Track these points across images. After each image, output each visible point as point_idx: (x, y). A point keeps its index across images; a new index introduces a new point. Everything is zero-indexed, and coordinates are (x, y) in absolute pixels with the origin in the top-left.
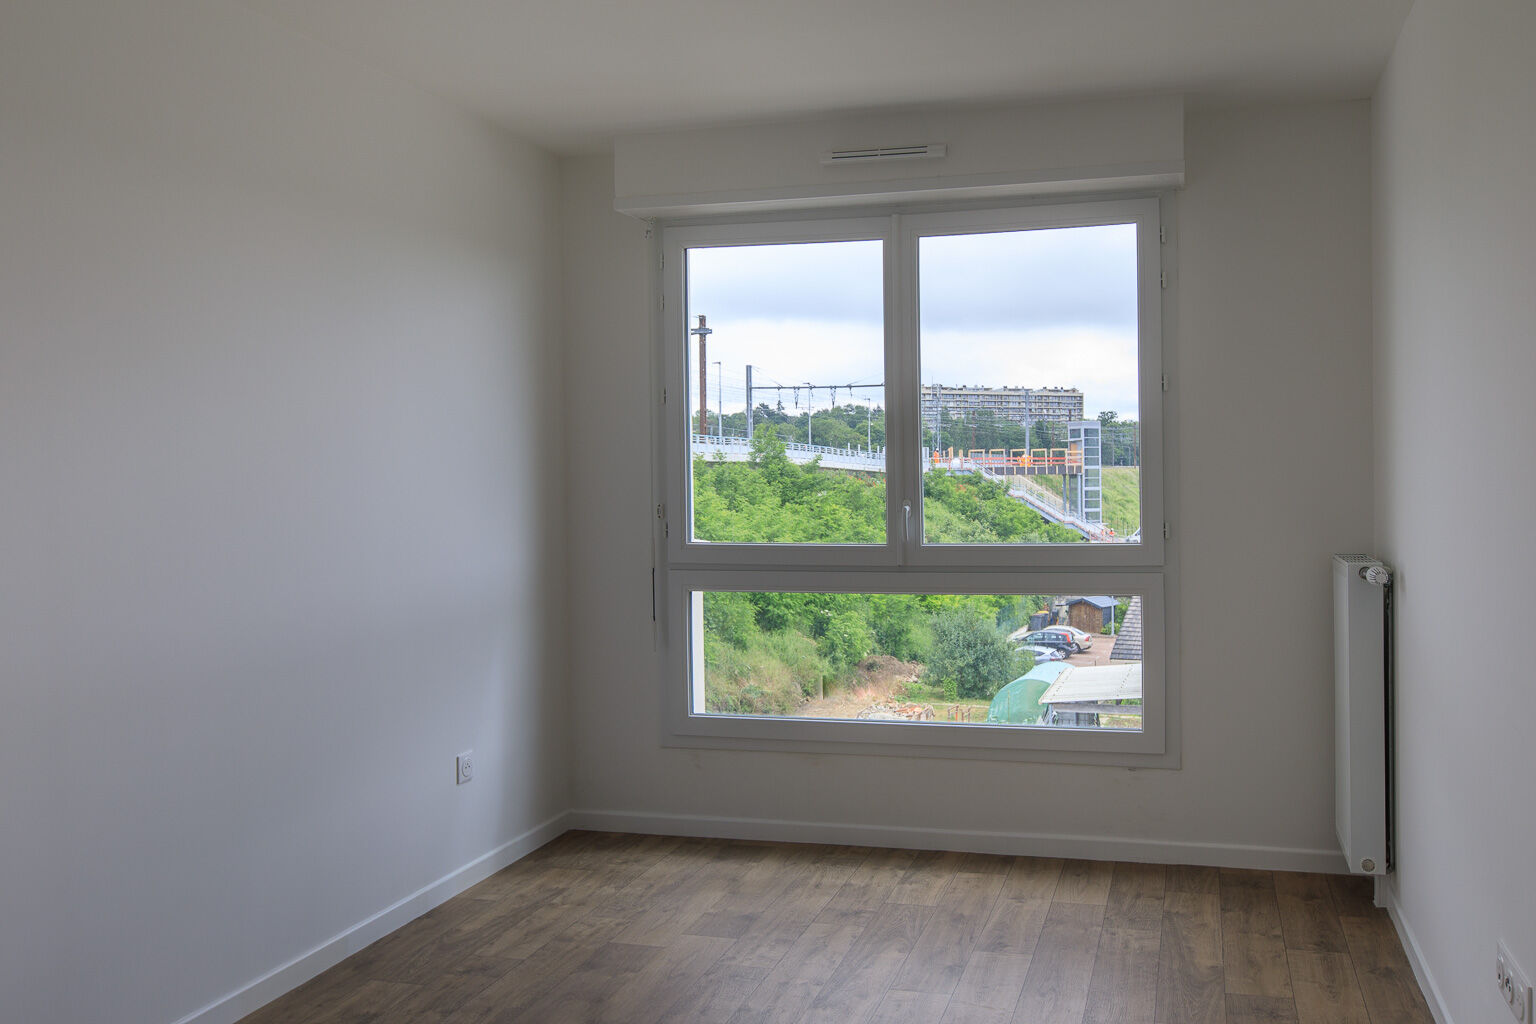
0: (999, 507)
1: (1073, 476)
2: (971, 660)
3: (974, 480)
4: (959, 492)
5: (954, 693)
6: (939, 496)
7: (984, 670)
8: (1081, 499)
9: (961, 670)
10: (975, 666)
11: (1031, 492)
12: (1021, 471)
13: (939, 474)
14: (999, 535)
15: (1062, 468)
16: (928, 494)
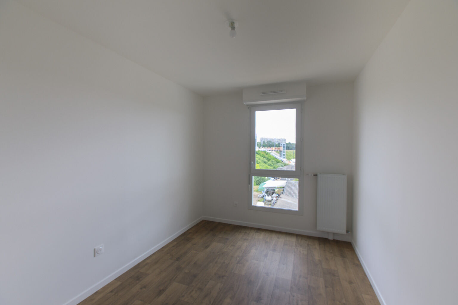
0: (268, 156)
1: (281, 152)
2: (258, 179)
3: (265, 152)
4: (262, 153)
5: (255, 185)
6: (259, 154)
7: (260, 181)
8: (282, 155)
9: (256, 181)
10: (259, 181)
11: (274, 154)
12: (273, 150)
13: (259, 151)
14: (268, 160)
15: (279, 150)
16: (257, 154)
